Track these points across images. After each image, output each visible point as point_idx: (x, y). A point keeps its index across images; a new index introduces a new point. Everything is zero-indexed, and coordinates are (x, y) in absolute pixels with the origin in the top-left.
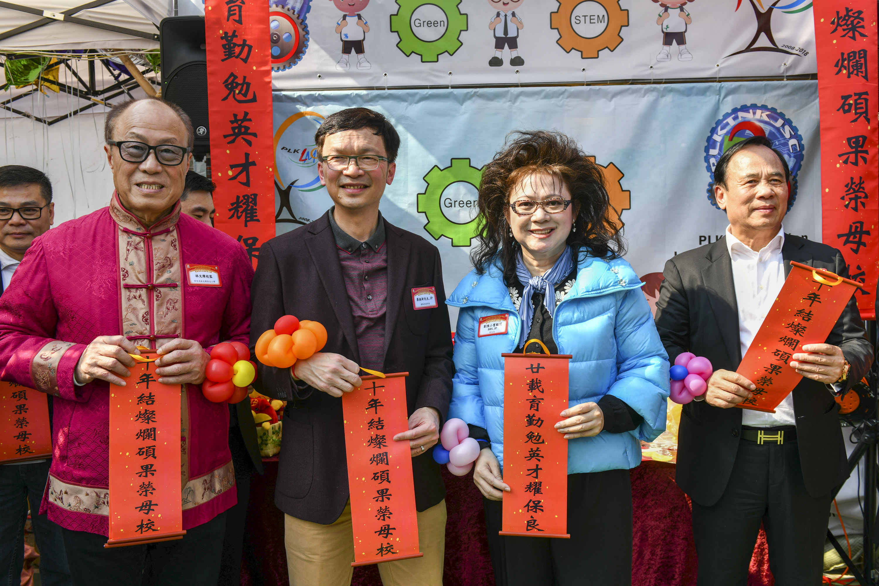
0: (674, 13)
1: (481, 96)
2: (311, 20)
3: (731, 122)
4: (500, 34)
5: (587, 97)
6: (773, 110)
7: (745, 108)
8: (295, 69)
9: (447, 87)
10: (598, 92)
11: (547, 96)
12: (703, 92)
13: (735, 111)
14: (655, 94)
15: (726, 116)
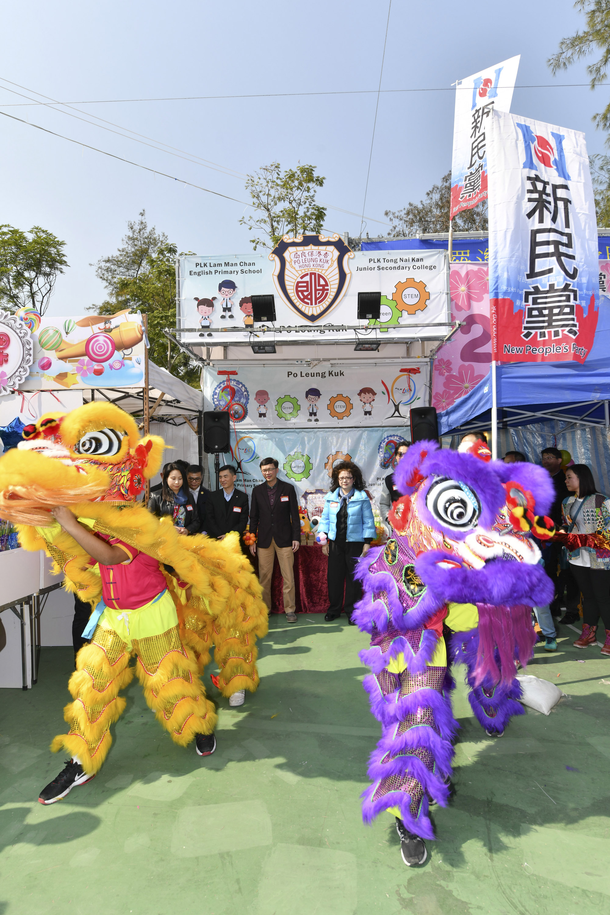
0: (367, 405)
1: (305, 432)
2: (248, 406)
3: (386, 440)
4: (311, 411)
5: (340, 432)
6: (400, 437)
7: (391, 436)
8: (243, 422)
9: (293, 428)
10: (343, 431)
11: (326, 432)
12: (377, 431)
13: (388, 437)
14: (361, 432)
15: (385, 438)
